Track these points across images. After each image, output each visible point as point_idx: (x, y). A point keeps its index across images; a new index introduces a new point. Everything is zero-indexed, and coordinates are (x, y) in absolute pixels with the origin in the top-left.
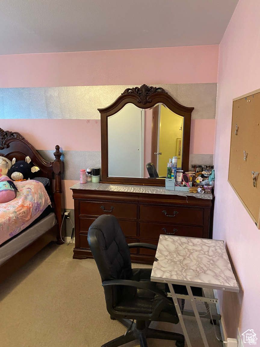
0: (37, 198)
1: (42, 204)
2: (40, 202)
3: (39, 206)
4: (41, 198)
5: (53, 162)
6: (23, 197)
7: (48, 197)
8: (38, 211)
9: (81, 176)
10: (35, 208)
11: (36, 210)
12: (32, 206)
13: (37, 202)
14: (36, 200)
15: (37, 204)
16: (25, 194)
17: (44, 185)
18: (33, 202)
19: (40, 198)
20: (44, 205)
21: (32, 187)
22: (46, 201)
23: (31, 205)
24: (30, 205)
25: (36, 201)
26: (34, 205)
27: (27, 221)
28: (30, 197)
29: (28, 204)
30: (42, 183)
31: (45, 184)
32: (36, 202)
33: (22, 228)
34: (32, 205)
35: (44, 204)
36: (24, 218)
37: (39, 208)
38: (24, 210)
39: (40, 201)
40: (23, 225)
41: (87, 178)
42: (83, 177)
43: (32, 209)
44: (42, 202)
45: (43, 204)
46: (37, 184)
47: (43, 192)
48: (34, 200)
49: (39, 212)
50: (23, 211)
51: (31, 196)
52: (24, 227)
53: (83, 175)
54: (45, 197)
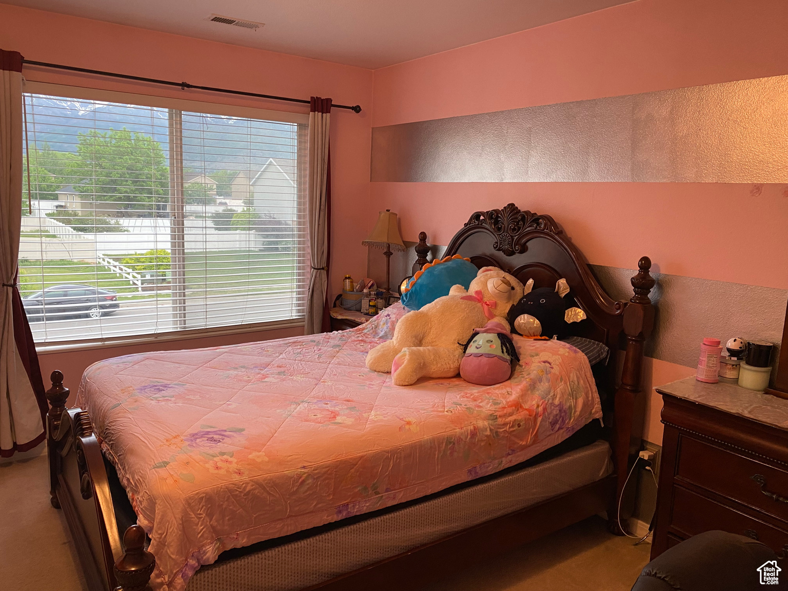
0: (562, 394)
1: (575, 412)
2: (568, 404)
3: (563, 414)
4: (573, 394)
5: (626, 304)
6: (524, 383)
7: (596, 395)
8: (559, 429)
9: (704, 359)
10: (552, 418)
11: (553, 424)
12: (544, 413)
13: (560, 404)
14: (560, 398)
15: (560, 411)
16: (532, 376)
17: (590, 361)
18: (550, 401)
19: (571, 395)
20: (580, 416)
21: (555, 360)
22: (587, 405)
23: (540, 409)
24: (538, 406)
25: (557, 399)
26: (549, 411)
27: (523, 448)
28: (543, 386)
29: (534, 402)
30: (586, 354)
31: (595, 358)
32: (557, 402)
33: (506, 463)
34: (545, 409)
35: (581, 412)
36: (513, 438)
37: (563, 421)
38: (520, 418)
39: (572, 402)
40: (509, 454)
41: (721, 367)
42: (708, 363)
43: (542, 421)
44: (575, 407)
45: (578, 413)
46: (572, 354)
47: (584, 382)
48: (554, 397)
49: (561, 431)
50: (515, 420)
51: (547, 384)
52: (510, 461)
53: (710, 356)
54: (587, 394)
